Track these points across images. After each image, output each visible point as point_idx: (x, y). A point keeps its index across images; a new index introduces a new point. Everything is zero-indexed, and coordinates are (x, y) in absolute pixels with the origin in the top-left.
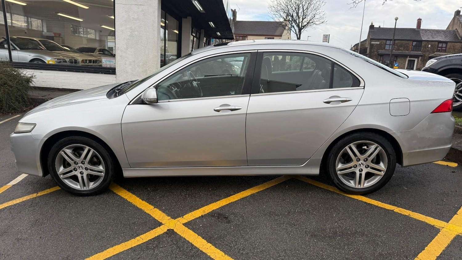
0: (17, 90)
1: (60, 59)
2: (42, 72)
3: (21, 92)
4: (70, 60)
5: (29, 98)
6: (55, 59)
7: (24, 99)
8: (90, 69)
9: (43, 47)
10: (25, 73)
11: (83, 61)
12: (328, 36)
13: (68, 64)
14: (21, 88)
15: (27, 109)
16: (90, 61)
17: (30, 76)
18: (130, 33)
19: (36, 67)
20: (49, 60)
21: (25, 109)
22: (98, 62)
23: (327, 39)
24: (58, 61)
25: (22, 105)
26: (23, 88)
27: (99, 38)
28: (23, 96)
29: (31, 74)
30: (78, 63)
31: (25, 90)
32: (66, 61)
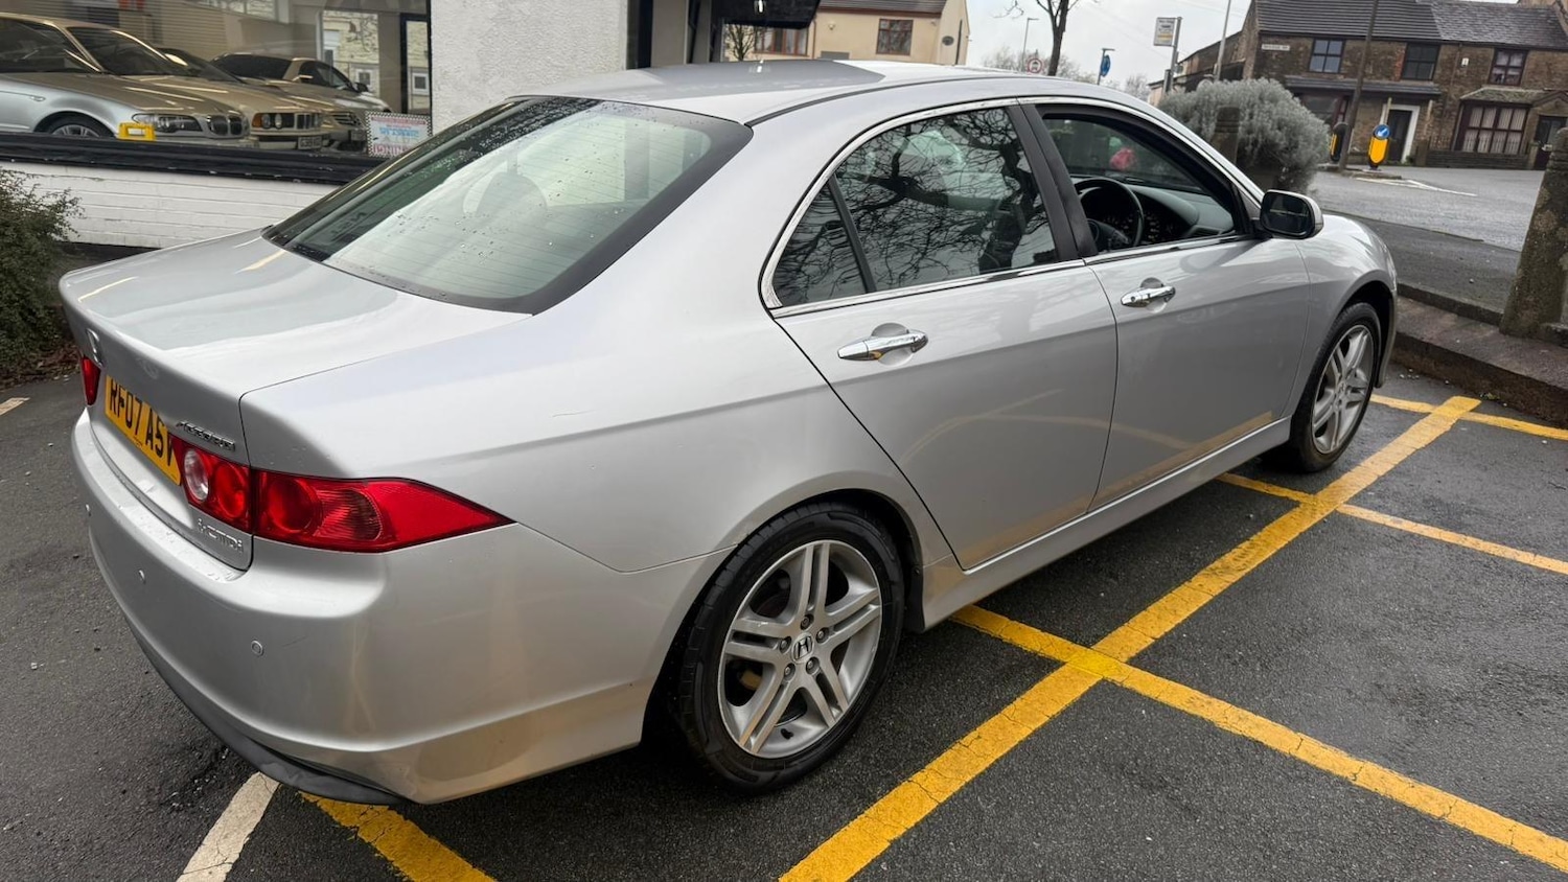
1: (171, 117)
2: (100, 180)
3: (17, 282)
4: (213, 118)
5: (54, 308)
6: (151, 115)
7: (34, 314)
8: (315, 166)
9: (87, 59)
10: (27, 187)
11: (258, 117)
12: (1173, 22)
13: (208, 140)
14: (15, 263)
15: (49, 361)
16: (288, 119)
17: (52, 201)
18: (499, 5)
19: (72, 153)
20: (122, 120)
21: (40, 364)
22: (316, 123)
23: (1171, 37)
24: (163, 124)
25: (27, 347)
26: (26, 264)
27: (290, 17)
28: (29, 302)
29: (55, 195)
30: (243, 132)
31: (37, 274)
32: (197, 123)
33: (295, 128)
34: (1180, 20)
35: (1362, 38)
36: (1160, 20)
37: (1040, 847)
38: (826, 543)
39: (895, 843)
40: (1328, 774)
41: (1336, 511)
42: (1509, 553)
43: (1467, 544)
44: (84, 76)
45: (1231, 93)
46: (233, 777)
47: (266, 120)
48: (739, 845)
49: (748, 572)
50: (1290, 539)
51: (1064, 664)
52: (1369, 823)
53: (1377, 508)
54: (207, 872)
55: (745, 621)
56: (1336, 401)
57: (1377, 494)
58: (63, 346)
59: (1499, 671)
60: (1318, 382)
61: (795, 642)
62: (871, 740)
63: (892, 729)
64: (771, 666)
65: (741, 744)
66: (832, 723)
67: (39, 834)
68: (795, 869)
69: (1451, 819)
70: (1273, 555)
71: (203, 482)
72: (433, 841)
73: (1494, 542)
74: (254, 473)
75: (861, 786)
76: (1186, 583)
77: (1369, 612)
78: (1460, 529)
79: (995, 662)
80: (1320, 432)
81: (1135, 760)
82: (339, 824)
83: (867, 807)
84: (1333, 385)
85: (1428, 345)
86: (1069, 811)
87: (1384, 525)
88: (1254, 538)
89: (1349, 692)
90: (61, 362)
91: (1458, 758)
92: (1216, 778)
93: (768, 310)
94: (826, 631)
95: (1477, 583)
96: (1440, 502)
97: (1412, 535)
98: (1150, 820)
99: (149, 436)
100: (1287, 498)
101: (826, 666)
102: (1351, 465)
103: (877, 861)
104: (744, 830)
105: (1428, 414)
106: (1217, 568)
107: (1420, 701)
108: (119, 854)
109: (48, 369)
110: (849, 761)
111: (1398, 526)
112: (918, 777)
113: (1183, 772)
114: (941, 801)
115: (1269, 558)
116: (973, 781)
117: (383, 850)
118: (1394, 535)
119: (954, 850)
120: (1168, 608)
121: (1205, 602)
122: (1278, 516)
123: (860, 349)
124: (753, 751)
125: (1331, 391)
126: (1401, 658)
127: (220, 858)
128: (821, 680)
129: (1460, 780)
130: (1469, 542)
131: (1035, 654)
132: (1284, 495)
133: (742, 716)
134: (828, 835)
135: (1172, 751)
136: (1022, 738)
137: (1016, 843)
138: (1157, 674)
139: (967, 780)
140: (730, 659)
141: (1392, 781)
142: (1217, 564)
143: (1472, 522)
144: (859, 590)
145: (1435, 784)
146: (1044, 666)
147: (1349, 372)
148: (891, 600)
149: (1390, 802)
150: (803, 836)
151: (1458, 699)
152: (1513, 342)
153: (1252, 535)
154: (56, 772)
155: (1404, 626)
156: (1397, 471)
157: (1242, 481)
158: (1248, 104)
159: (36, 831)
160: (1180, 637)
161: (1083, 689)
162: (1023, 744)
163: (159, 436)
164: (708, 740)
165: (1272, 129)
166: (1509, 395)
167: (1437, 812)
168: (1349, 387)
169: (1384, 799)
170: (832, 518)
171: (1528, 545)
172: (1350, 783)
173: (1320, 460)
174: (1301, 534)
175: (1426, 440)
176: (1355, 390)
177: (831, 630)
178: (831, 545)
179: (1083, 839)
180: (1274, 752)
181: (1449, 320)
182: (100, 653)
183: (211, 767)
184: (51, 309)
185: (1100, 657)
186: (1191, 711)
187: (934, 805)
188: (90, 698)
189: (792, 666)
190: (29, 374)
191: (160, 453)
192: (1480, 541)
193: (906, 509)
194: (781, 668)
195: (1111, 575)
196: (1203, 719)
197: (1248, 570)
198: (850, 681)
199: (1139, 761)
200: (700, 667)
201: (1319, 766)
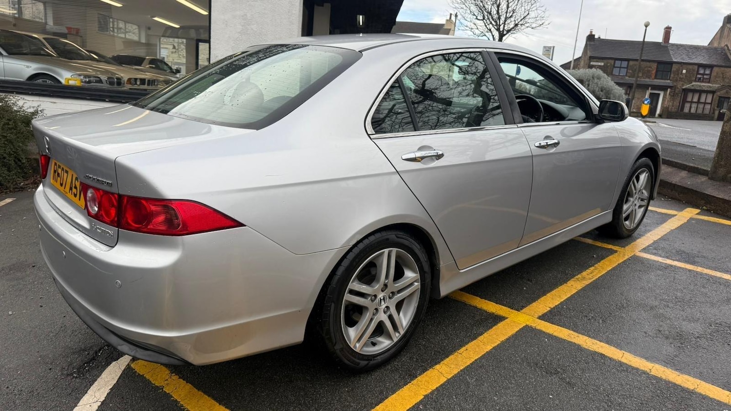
0: (6, 142)
1: (89, 77)
2: (55, 103)
3: (14, 146)
4: (109, 78)
5: (30, 159)
6: (80, 75)
7: (20, 161)
9: (50, 51)
10: (20, 103)
11: (129, 80)
12: (550, 49)
13: (105, 86)
14: (13, 137)
15: (26, 183)
17: (32, 110)
18: (242, 26)
19: (43, 91)
20: (66, 77)
21: (22, 184)
22: (156, 84)
23: (550, 55)
24: (85, 80)
25: (16, 176)
26: (18, 137)
27: (146, 40)
28: (18, 155)
29: (33, 107)
30: (122, 85)
31: (23, 143)
32: (101, 80)
33: (146, 86)
34: (554, 47)
35: (637, 60)
36: (545, 47)
37: (498, 399)
38: (394, 250)
39: (426, 396)
40: (637, 369)
41: (635, 255)
42: (718, 274)
43: (698, 270)
44: (50, 57)
45: (579, 75)
46: (104, 363)
47: (133, 81)
48: (350, 396)
49: (357, 260)
50: (614, 266)
51: (507, 318)
52: (659, 391)
53: (655, 254)
54: (89, 405)
55: (355, 285)
56: (634, 204)
57: (653, 248)
58: (33, 176)
59: (717, 325)
60: (625, 195)
61: (378, 298)
62: (414, 350)
63: (424, 345)
64: (366, 308)
65: (352, 347)
66: (395, 340)
67: (7, 388)
68: (377, 408)
69: (698, 390)
70: (606, 273)
71: (95, 205)
72: (200, 393)
73: (711, 269)
74: (121, 197)
75: (409, 371)
76: (565, 284)
77: (653, 298)
78: (695, 264)
79: (474, 317)
80: (626, 219)
81: (543, 361)
82: (154, 384)
83: (412, 380)
84: (632, 197)
85: (674, 185)
86: (511, 383)
87: (658, 261)
88: (596, 265)
89: (646, 333)
90: (32, 183)
91: (700, 363)
92: (583, 370)
93: (369, 135)
94: (393, 293)
95: (704, 287)
96: (684, 252)
97: (671, 266)
98: (551, 388)
99: (71, 189)
100: (611, 249)
101: (393, 310)
102: (640, 236)
103: (418, 404)
104: (352, 389)
105: (676, 215)
106: (579, 278)
107: (680, 338)
108: (46, 397)
109: (25, 186)
110: (403, 359)
111: (665, 262)
112: (437, 367)
113: (566, 367)
114: (449, 378)
115: (604, 274)
116: (464, 369)
117: (175, 396)
118: (663, 265)
119: (455, 400)
120: (557, 295)
121: (574, 292)
122: (607, 257)
123: (412, 156)
124: (357, 350)
125: (631, 199)
126: (669, 319)
127: (95, 399)
128: (391, 317)
129: (701, 373)
130: (699, 269)
131: (493, 314)
132: (610, 247)
133: (352, 333)
134: (394, 392)
135: (560, 357)
136: (487, 350)
137: (486, 397)
138: (552, 323)
139: (461, 369)
140: (347, 303)
141: (669, 373)
142: (579, 276)
143: (699, 261)
144: (410, 275)
145: (689, 374)
146: (497, 319)
147: (640, 191)
148: (425, 281)
149: (668, 382)
150: (381, 392)
151: (698, 337)
152: (715, 183)
153: (595, 264)
154: (17, 360)
155: (671, 305)
156: (663, 239)
157: (589, 241)
158: (587, 80)
159: (6, 386)
160: (562, 308)
161: (517, 329)
162: (488, 353)
163: (76, 188)
164: (336, 343)
165: (598, 91)
166: (713, 207)
167: (691, 388)
168: (639, 198)
169: (665, 381)
170: (398, 237)
171: (727, 271)
172: (648, 374)
173: (626, 232)
174: (618, 264)
175: (676, 226)
176: (642, 200)
177: (396, 293)
178: (397, 251)
179: (518, 396)
180: (610, 359)
181: (684, 174)
182: (42, 308)
183: (93, 359)
184: (28, 159)
185: (524, 315)
186: (569, 340)
187: (445, 380)
188: (37, 328)
189: (377, 309)
190: (17, 188)
191: (75, 195)
192: (704, 269)
193: (433, 236)
194: (371, 310)
195: (529, 280)
196: (575, 343)
197: (594, 279)
198: (405, 320)
199: (545, 361)
200: (333, 305)
201: (633, 365)
